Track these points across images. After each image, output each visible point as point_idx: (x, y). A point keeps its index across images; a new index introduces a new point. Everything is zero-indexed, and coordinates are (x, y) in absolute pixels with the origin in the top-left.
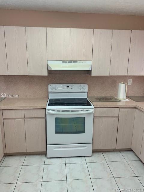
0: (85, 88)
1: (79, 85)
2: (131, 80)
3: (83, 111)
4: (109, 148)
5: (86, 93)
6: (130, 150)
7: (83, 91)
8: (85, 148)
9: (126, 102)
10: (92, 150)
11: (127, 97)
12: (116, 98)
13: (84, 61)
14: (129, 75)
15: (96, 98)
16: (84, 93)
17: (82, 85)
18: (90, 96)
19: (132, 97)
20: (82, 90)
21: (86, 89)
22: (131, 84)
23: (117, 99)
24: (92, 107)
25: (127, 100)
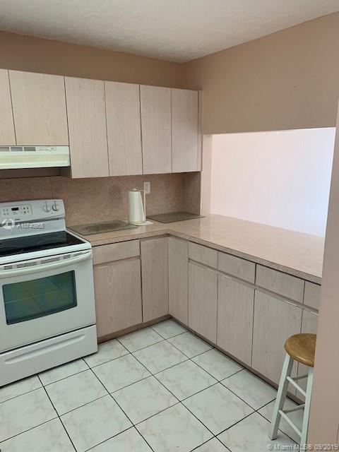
0: (58, 207)
1: (43, 202)
2: (149, 183)
3: (69, 257)
4: (129, 324)
5: (61, 218)
6: (169, 318)
7: (55, 214)
8: (82, 338)
9: (147, 226)
10: (98, 338)
11: (147, 218)
12: (127, 221)
13: (52, 147)
14: (146, 173)
15: (87, 229)
16: (58, 219)
17: (50, 202)
18: (71, 225)
19: (155, 216)
20: (52, 214)
21: (61, 211)
22: (149, 192)
23: (129, 224)
24: (87, 245)
25: (149, 223)
